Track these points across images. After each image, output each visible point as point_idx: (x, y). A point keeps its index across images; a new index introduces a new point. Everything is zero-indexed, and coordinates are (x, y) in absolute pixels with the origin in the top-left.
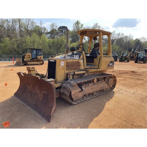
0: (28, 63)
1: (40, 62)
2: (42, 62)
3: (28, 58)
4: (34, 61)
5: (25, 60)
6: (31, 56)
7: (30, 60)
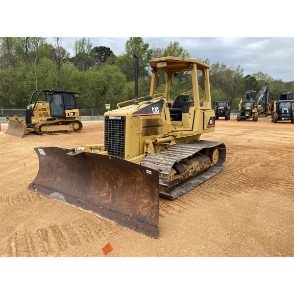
0: (43, 129)
1: (71, 126)
2: (76, 126)
3: (40, 115)
4: (57, 124)
5: (34, 120)
6: (49, 112)
7: (48, 120)
